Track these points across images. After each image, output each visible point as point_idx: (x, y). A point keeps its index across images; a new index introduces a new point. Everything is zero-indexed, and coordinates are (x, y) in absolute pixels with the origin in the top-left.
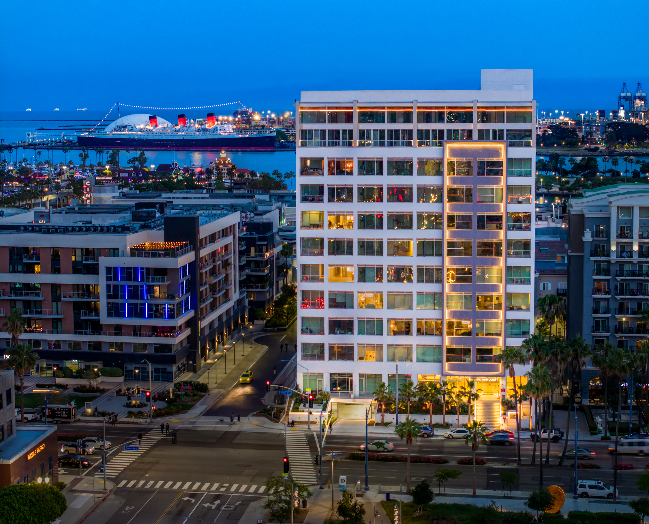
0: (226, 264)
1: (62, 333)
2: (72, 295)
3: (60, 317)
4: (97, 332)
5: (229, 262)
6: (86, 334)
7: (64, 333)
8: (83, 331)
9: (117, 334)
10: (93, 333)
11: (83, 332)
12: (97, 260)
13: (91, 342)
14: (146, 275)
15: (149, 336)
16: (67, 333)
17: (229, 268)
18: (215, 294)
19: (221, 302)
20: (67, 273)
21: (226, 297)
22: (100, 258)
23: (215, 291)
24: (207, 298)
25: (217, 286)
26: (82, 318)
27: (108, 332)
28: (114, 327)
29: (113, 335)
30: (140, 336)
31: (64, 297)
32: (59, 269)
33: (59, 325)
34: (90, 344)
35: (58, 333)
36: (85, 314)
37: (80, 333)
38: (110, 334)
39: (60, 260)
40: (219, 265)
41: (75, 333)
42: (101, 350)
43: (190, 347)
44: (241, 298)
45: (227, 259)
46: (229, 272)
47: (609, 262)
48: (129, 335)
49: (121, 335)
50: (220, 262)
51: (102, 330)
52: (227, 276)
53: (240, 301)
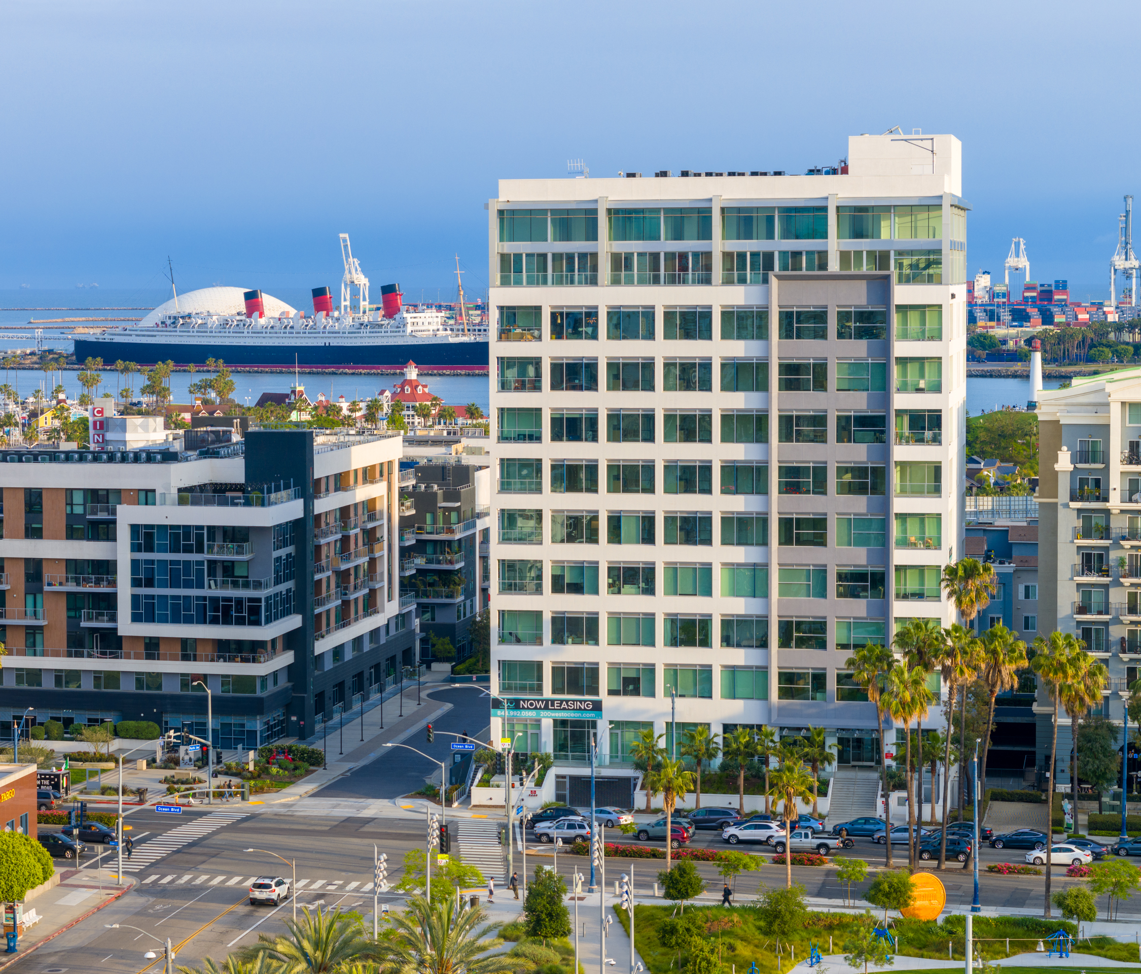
0: (371, 537)
1: (44, 654)
2: (64, 581)
3: (42, 622)
4: (111, 653)
5: (378, 535)
6: (90, 656)
7: (48, 656)
8: (85, 651)
9: (150, 657)
10: (103, 655)
11: (85, 653)
12: (114, 512)
13: (100, 672)
14: (208, 540)
15: (212, 660)
16: (52, 656)
17: (377, 547)
18: (346, 594)
19: (361, 612)
20: (54, 537)
21: (371, 605)
22: (119, 508)
23: (346, 588)
24: (329, 597)
25: (352, 578)
26: (83, 624)
27: (132, 654)
28: (146, 644)
29: (142, 659)
30: (195, 660)
31: (49, 584)
32: (41, 529)
33: (38, 637)
34: (98, 676)
35: (35, 655)
36: (90, 619)
37: (79, 655)
38: (137, 657)
39: (41, 512)
40: (356, 535)
41: (69, 655)
42: (119, 688)
43: (294, 689)
44: (404, 611)
45: (374, 528)
46: (377, 555)
47: (1107, 512)
48: (173, 658)
49: (158, 659)
50: (358, 530)
51: (121, 648)
52: (372, 562)
53: (402, 619)
